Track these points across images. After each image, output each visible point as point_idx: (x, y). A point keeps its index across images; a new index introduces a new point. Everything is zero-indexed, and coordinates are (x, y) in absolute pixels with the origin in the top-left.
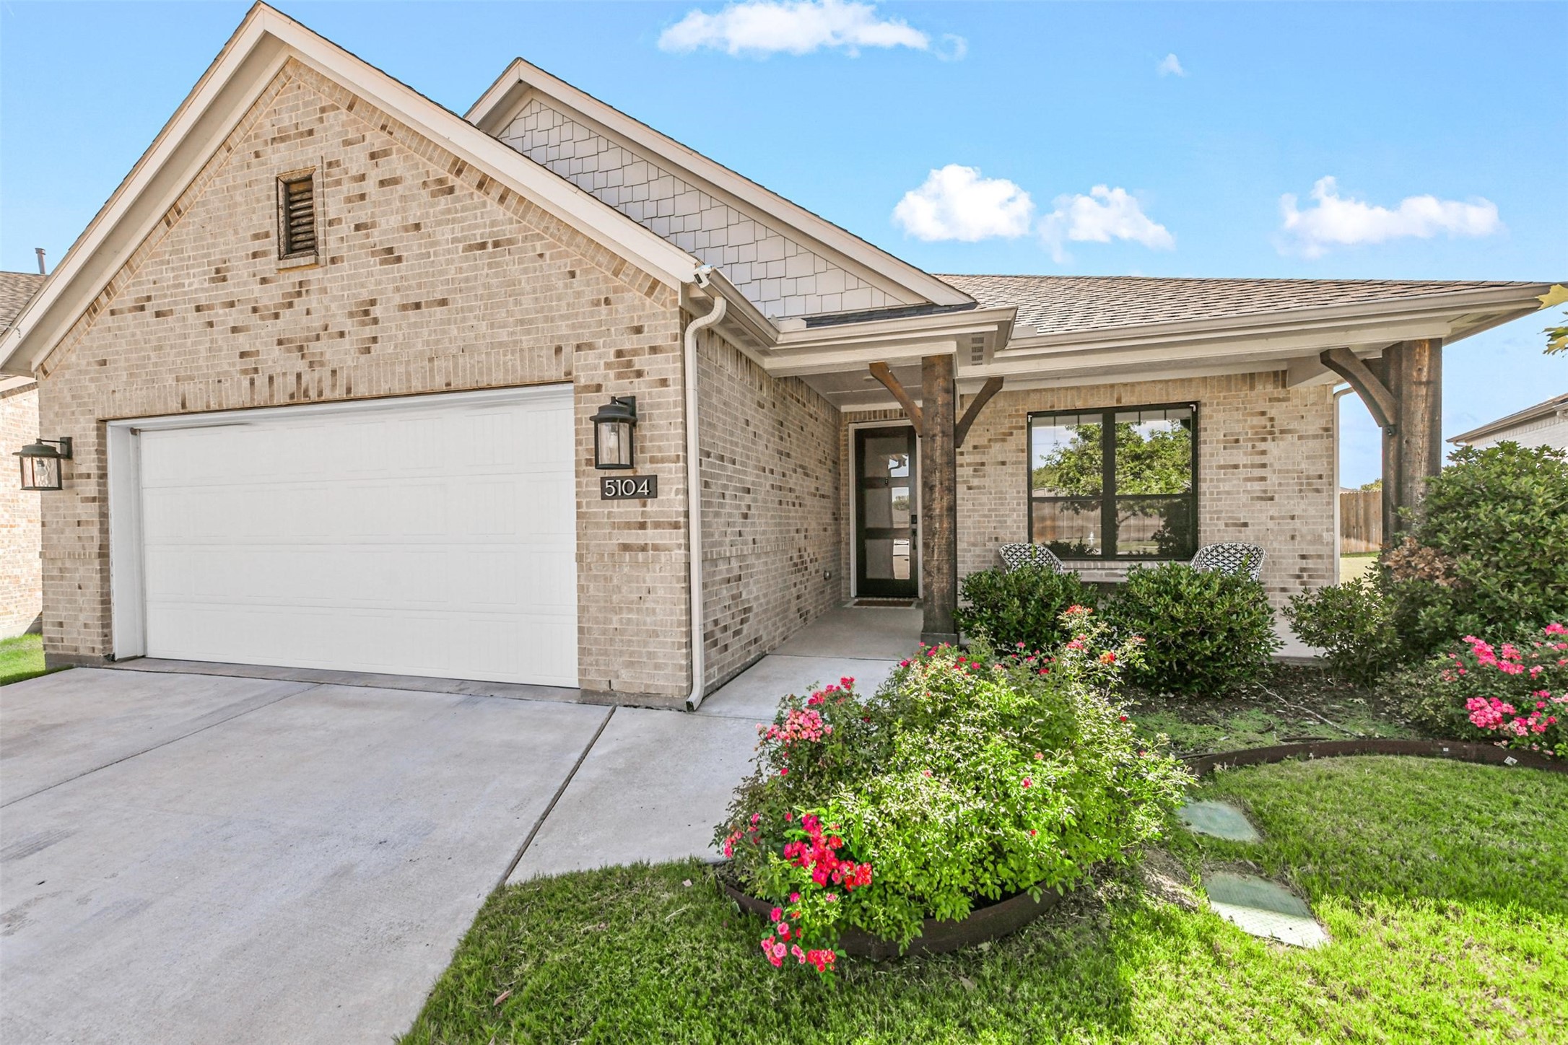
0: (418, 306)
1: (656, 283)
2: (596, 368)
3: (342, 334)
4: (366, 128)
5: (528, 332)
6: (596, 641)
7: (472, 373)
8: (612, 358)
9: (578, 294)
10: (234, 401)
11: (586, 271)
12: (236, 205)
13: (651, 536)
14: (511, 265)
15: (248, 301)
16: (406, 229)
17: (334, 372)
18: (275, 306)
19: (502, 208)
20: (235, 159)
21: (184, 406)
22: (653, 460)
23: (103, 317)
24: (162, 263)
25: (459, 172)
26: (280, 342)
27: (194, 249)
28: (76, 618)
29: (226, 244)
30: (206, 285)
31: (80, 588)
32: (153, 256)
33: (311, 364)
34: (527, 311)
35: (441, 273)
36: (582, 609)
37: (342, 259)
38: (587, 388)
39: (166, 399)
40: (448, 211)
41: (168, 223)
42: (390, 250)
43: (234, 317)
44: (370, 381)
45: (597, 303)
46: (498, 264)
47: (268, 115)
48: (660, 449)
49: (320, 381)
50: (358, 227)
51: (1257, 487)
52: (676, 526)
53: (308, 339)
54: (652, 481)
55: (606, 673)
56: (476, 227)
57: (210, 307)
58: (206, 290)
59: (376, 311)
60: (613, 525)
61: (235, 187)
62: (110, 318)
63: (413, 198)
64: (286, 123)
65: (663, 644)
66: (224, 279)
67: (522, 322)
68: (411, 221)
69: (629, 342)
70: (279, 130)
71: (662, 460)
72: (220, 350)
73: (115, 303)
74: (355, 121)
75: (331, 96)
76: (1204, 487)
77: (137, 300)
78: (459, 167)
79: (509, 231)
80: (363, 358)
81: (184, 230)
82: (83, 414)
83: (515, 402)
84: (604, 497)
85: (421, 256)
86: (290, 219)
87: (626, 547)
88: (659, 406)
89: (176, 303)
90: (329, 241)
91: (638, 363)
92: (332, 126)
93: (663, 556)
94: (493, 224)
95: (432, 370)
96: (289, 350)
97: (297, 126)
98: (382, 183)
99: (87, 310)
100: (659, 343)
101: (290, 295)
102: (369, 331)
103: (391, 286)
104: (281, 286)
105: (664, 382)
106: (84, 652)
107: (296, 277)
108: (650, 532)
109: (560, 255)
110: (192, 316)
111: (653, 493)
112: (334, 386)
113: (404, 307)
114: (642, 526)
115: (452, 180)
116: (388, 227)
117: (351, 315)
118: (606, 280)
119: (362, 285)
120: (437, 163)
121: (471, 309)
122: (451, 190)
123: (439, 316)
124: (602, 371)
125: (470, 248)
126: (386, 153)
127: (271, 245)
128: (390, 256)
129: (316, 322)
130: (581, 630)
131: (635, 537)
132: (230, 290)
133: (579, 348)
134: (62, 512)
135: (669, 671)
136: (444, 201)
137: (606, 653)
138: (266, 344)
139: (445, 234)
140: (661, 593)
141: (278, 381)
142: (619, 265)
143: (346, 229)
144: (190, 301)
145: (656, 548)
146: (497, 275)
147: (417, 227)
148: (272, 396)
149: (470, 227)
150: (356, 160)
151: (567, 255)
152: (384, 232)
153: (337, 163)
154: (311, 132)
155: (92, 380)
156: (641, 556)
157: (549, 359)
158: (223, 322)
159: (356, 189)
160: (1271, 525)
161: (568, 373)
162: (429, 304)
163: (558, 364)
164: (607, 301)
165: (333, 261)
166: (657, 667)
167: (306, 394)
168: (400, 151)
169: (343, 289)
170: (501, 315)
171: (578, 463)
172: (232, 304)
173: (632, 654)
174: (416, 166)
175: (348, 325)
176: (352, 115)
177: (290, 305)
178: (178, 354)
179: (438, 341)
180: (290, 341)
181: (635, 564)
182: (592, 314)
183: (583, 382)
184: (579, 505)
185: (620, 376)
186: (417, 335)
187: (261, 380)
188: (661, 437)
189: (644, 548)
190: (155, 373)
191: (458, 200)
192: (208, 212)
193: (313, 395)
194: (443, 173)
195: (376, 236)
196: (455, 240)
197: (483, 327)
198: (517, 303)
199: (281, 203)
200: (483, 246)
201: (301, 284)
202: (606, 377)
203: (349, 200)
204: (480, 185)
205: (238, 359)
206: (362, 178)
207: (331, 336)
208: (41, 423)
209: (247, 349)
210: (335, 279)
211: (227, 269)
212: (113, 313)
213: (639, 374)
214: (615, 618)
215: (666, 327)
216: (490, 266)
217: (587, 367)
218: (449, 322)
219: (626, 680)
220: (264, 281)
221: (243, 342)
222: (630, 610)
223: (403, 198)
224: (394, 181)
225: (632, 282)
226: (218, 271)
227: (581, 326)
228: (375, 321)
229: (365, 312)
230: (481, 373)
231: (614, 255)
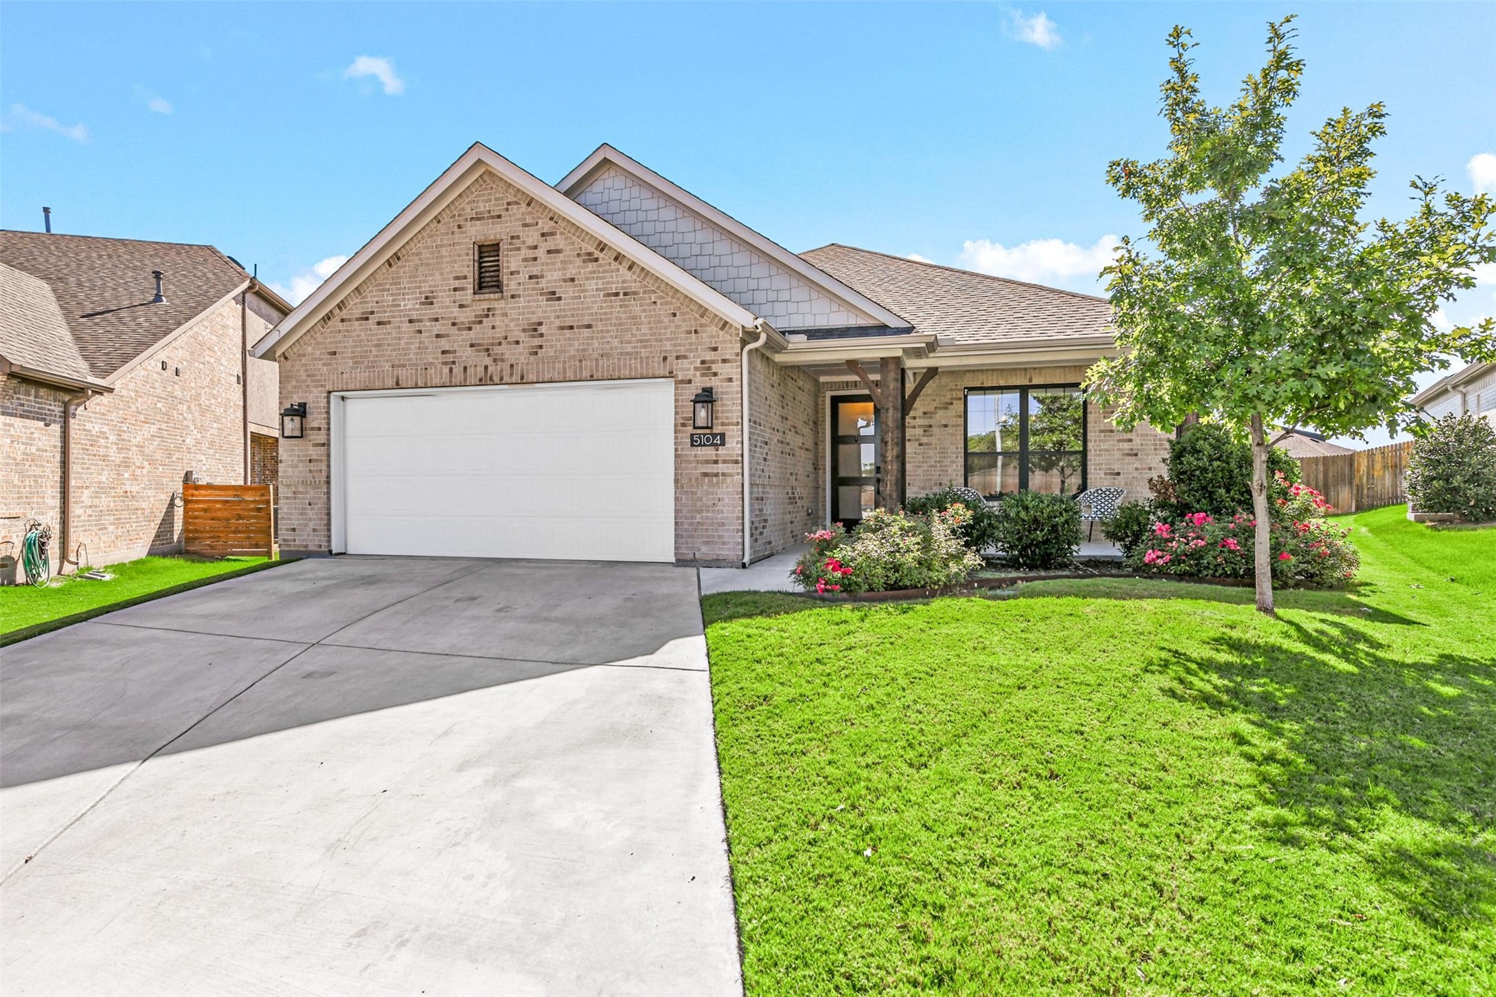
0: (571, 328)
1: (726, 323)
2: (688, 369)
3: (517, 343)
4: (539, 218)
5: (645, 347)
6: (687, 530)
7: (608, 370)
8: (698, 365)
9: (678, 327)
10: (436, 381)
11: (683, 314)
12: (442, 257)
13: (721, 468)
14: (635, 307)
15: (449, 318)
16: (565, 281)
17: (512, 366)
18: (469, 323)
19: (630, 273)
20: (442, 228)
21: (397, 383)
22: (723, 424)
23: (335, 323)
24: (384, 290)
25: (602, 250)
26: (472, 345)
27: (408, 282)
28: (306, 525)
29: (433, 280)
30: (418, 306)
31: (310, 504)
32: (376, 286)
33: (495, 360)
34: (645, 334)
35: (588, 308)
36: (677, 511)
37: (519, 296)
38: (682, 382)
39: (383, 378)
40: (594, 272)
41: (390, 265)
42: (554, 293)
43: (437, 328)
44: (538, 372)
45: (690, 332)
46: (626, 306)
47: (469, 203)
48: (727, 418)
49: (501, 371)
50: (531, 277)
51: (1126, 446)
52: (736, 462)
53: (493, 344)
54: (723, 436)
55: (692, 548)
56: (613, 283)
57: (420, 321)
58: (418, 310)
59: (542, 329)
60: (698, 462)
61: (442, 246)
62: (341, 324)
63: (571, 262)
64: (482, 209)
65: (728, 530)
66: (432, 303)
67: (641, 341)
68: (568, 276)
69: (709, 356)
70: (476, 213)
71: (728, 424)
72: (427, 348)
73: (344, 313)
74: (531, 213)
75: (515, 196)
76: (1090, 445)
77: (363, 313)
78: (602, 247)
79: (634, 287)
80: (532, 358)
81: (402, 270)
82: (316, 387)
83: (628, 387)
84: (692, 445)
85: (575, 298)
86: (480, 268)
87: (705, 475)
88: (727, 393)
89: (393, 317)
90: (510, 285)
91: (715, 368)
92: (514, 214)
93: (728, 480)
94: (624, 282)
95: (581, 367)
96: (479, 351)
97: (489, 212)
98: (549, 252)
99: (323, 318)
100: (727, 357)
101: (481, 316)
102: (537, 341)
103: (553, 315)
104: (474, 310)
105: (730, 380)
106: (312, 548)
107: (486, 306)
108: (720, 465)
109: (667, 303)
110: (406, 327)
111: (723, 444)
112: (512, 374)
113: (562, 328)
114: (716, 462)
115: (597, 254)
116: (553, 277)
117: (524, 330)
118: (695, 319)
119: (533, 313)
120: (588, 243)
121: (608, 331)
122: (596, 260)
123: (585, 335)
124: (692, 372)
125: (608, 295)
126: (552, 234)
127: (469, 285)
128: (553, 296)
129: (499, 333)
130: (676, 523)
131: (710, 469)
132: (435, 310)
133: (677, 358)
134: (296, 453)
135: (731, 546)
136: (591, 266)
137: (692, 537)
138: (461, 346)
139: (592, 285)
140: (727, 501)
141: (471, 371)
142: (704, 311)
143: (523, 277)
144: (404, 316)
145: (724, 474)
146: (625, 312)
147: (572, 280)
148: (465, 379)
149: (608, 283)
150: (532, 236)
151: (672, 303)
152: (549, 282)
153: (518, 237)
154: (499, 217)
155: (324, 365)
156: (715, 479)
157: (659, 363)
158: (429, 331)
159: (531, 254)
160: (1136, 474)
161: (671, 372)
162: (579, 327)
163: (665, 367)
164: (696, 332)
165: (513, 297)
166: (724, 543)
167: (491, 379)
168: (562, 233)
169: (519, 314)
170: (628, 336)
171: (676, 425)
172: (437, 320)
173: (708, 537)
174: (573, 243)
175: (522, 337)
176: (530, 209)
177: (481, 322)
178: (394, 350)
179: (584, 350)
180: (479, 345)
181: (711, 484)
182: (686, 339)
183: (680, 378)
184: (676, 450)
185: (703, 375)
186: (571, 345)
187: (457, 370)
188: (728, 411)
189: (717, 475)
190: (375, 362)
191: (601, 266)
192: (420, 259)
193: (496, 379)
194: (592, 249)
195: (543, 283)
196: (598, 290)
197: (616, 342)
198: (638, 329)
199: (476, 258)
200: (617, 294)
201: (489, 310)
202: (695, 375)
203: (525, 260)
204: (616, 259)
205: (440, 355)
206: (535, 247)
207: (509, 343)
208: (280, 393)
209: (447, 348)
210: (514, 308)
211: (434, 297)
212: (343, 320)
213: (715, 374)
214: (698, 516)
215: (732, 348)
216: (621, 306)
217: (682, 369)
218: (592, 338)
219: (704, 551)
220: (461, 306)
221: (444, 344)
222: (708, 511)
223: (564, 262)
224: (558, 251)
225: (711, 322)
226: (427, 298)
227: (680, 345)
228: (542, 335)
229: (534, 329)
230: (614, 370)
231: (701, 306)
